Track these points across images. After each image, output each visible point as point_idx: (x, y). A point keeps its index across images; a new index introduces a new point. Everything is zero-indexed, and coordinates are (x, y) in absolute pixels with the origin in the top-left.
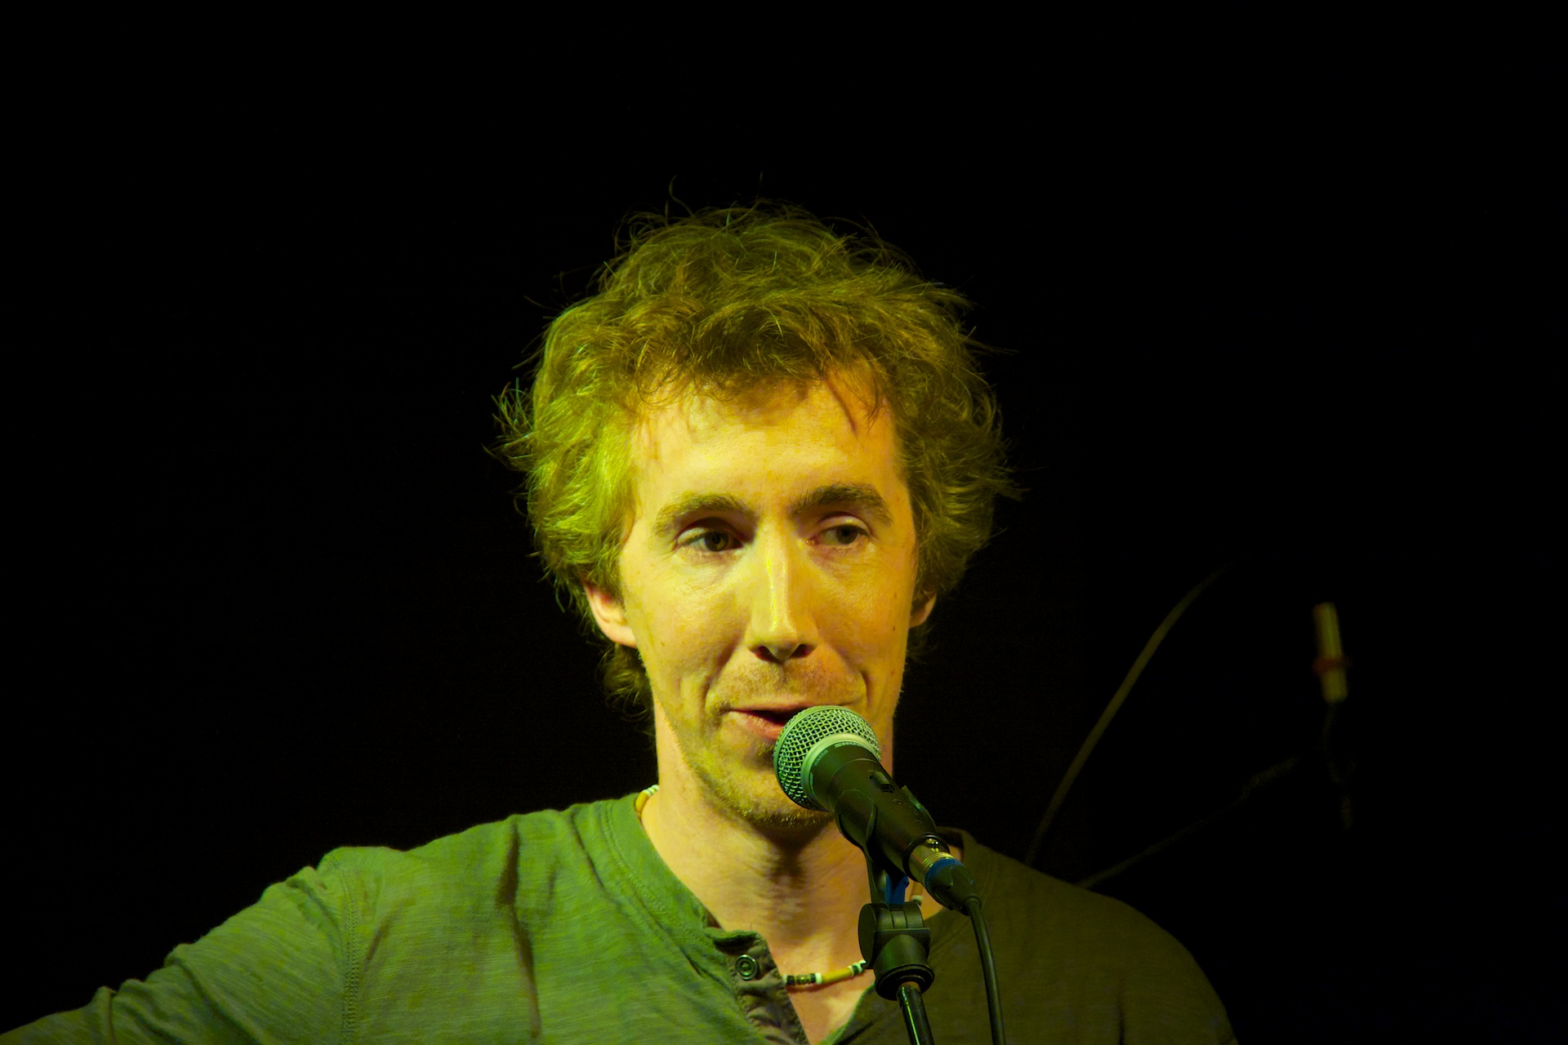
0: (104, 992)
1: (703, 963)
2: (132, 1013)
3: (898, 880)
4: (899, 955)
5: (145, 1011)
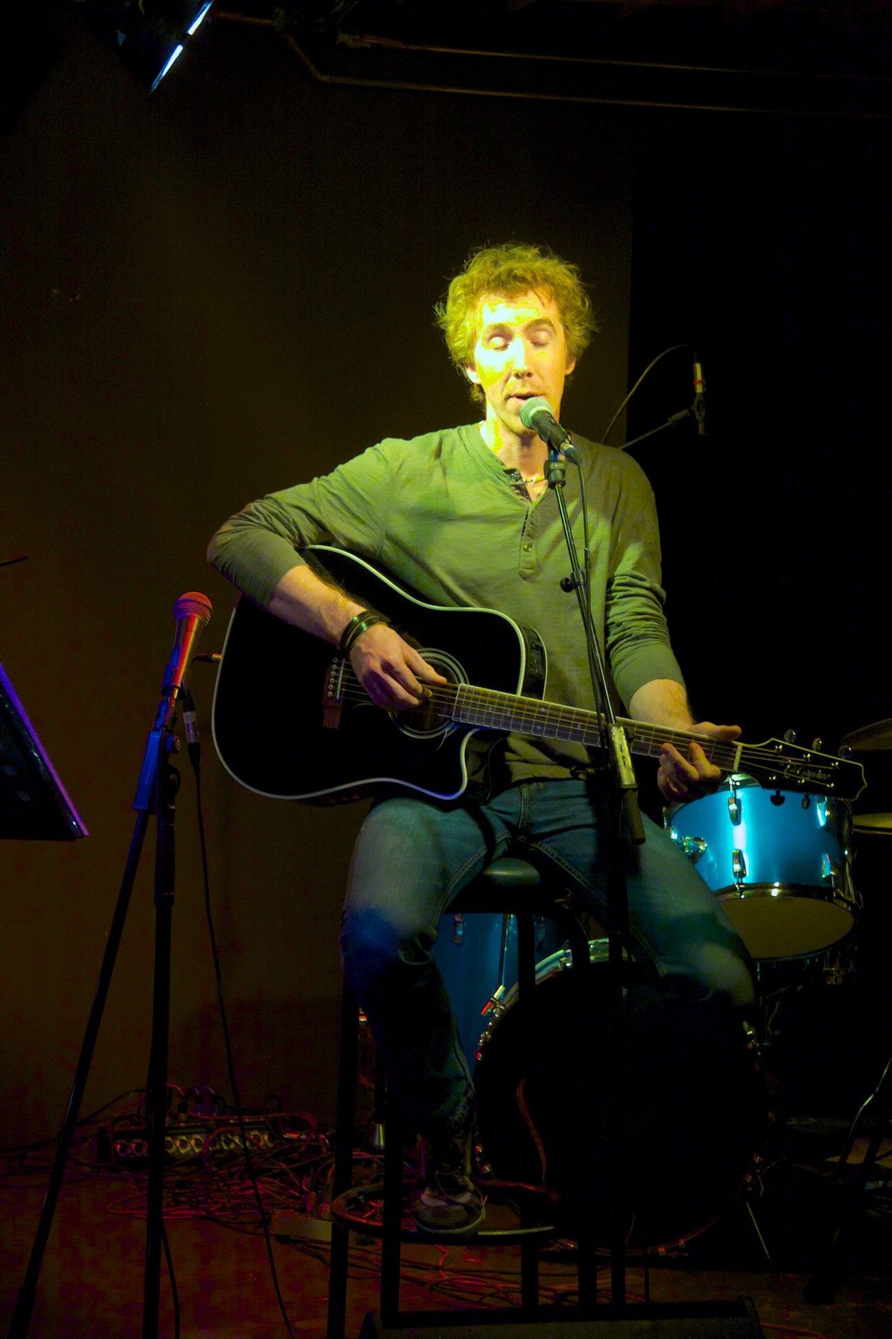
0: (316, 479)
1: (500, 477)
2: (324, 487)
3: (556, 453)
4: (555, 475)
5: (327, 486)
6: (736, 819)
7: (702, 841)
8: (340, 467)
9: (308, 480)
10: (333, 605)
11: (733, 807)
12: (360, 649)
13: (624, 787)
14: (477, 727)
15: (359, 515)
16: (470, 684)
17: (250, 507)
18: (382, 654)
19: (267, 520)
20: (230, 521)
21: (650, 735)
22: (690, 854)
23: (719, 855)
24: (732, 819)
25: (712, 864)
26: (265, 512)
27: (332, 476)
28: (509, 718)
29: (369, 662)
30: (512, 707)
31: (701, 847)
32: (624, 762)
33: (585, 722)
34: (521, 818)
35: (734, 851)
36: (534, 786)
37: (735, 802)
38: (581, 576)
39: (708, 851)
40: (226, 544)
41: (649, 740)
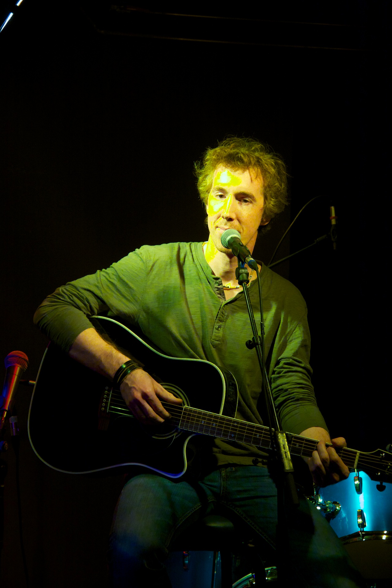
0: (99, 271)
2: (105, 277)
3: (243, 263)
4: (243, 277)
5: (107, 276)
6: (359, 490)
7: (338, 504)
8: (114, 265)
9: (94, 272)
10: (110, 356)
11: (357, 482)
12: (127, 384)
13: (286, 471)
14: (194, 433)
15: (126, 295)
16: (191, 407)
17: (59, 289)
18: (142, 388)
19: (70, 298)
20: (47, 299)
21: (302, 443)
22: (330, 512)
23: (349, 513)
24: (356, 490)
25: (345, 518)
26: (68, 293)
27: (109, 270)
28: (214, 429)
29: (134, 393)
30: (216, 422)
31: (337, 508)
32: (286, 455)
33: (262, 433)
34: (222, 489)
35: (358, 511)
36: (229, 469)
37: (359, 480)
38: (259, 339)
39: (342, 510)
40: (44, 314)
41: (301, 446)
